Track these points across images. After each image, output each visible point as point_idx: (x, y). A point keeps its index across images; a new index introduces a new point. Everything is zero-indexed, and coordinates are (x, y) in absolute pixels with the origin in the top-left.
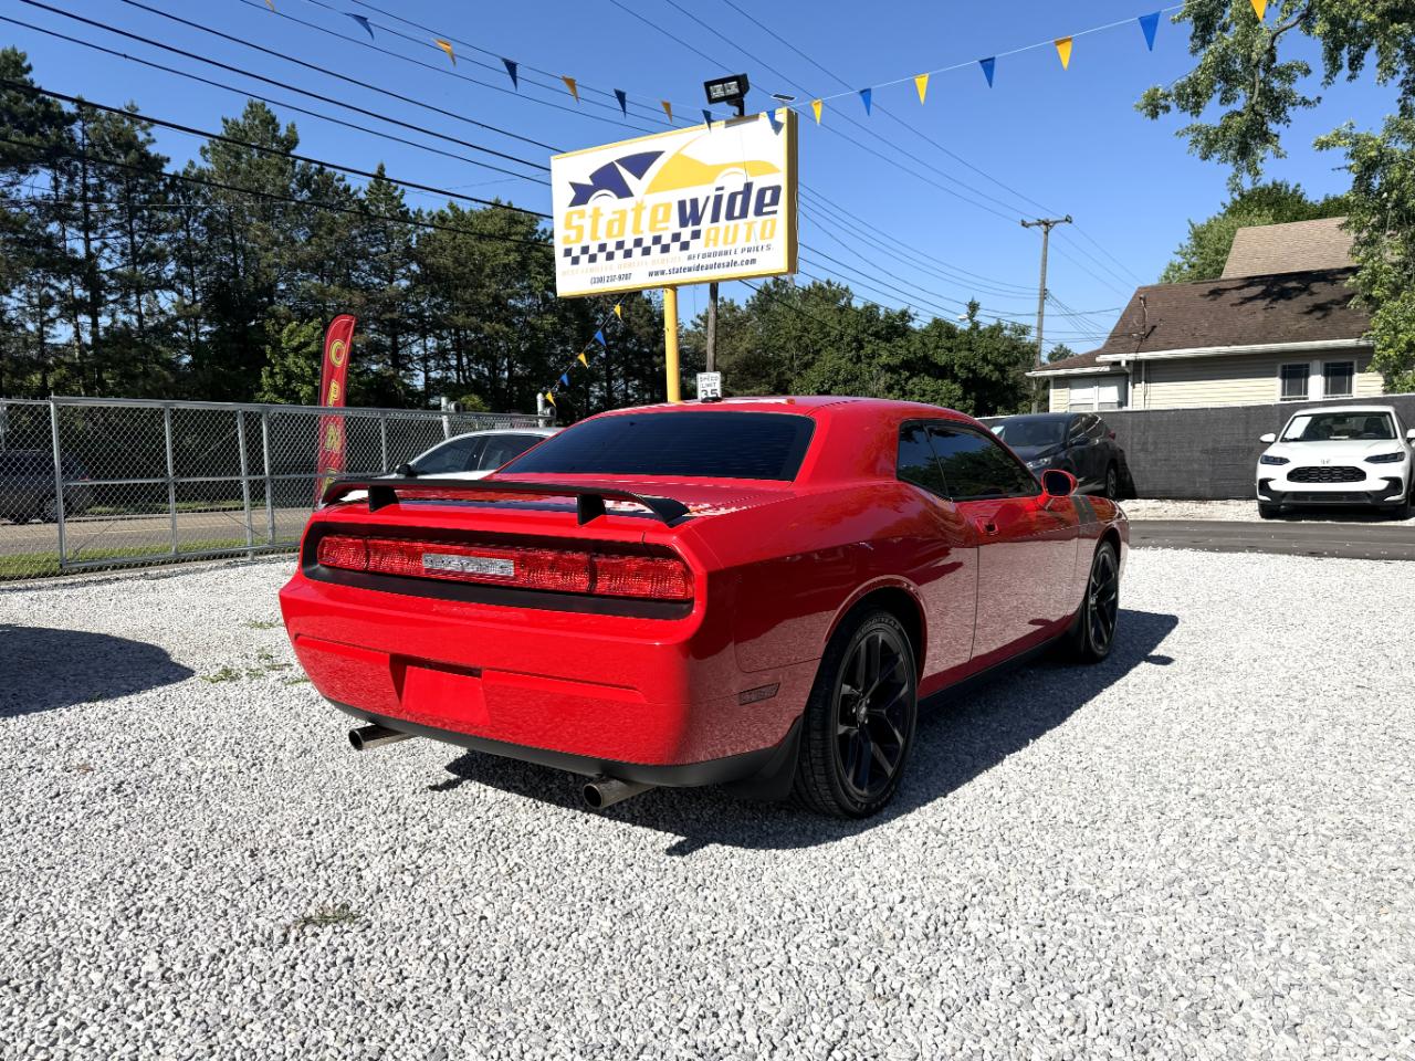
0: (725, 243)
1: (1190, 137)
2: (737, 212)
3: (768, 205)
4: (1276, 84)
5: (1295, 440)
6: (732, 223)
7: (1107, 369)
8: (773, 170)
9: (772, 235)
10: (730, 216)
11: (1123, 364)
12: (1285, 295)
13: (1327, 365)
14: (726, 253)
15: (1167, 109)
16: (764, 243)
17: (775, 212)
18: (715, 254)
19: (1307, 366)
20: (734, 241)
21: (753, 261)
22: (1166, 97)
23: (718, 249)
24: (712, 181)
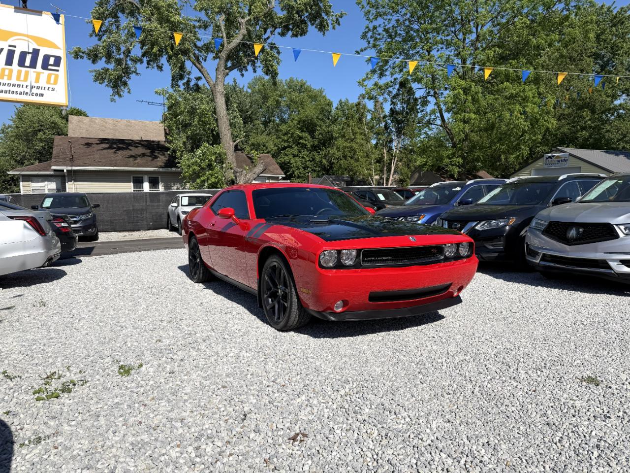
0: (18, 78)
1: (94, 74)
2: (27, 63)
3: (51, 65)
4: (129, 62)
5: (187, 206)
6: (24, 69)
7: (52, 173)
8: (54, 46)
9: (55, 83)
10: (21, 63)
11: (65, 171)
12: (119, 149)
13: (149, 177)
14: (19, 86)
15: (82, 57)
16: (51, 86)
17: (58, 71)
18: (9, 85)
19: (142, 177)
20: (26, 79)
21: (42, 95)
22: (83, 53)
23: (12, 82)
24: (6, 40)
